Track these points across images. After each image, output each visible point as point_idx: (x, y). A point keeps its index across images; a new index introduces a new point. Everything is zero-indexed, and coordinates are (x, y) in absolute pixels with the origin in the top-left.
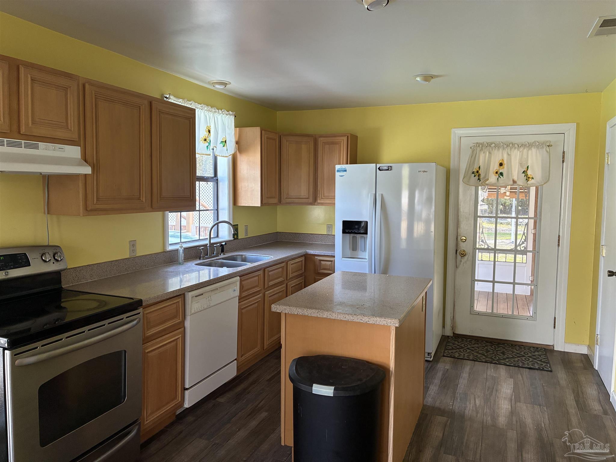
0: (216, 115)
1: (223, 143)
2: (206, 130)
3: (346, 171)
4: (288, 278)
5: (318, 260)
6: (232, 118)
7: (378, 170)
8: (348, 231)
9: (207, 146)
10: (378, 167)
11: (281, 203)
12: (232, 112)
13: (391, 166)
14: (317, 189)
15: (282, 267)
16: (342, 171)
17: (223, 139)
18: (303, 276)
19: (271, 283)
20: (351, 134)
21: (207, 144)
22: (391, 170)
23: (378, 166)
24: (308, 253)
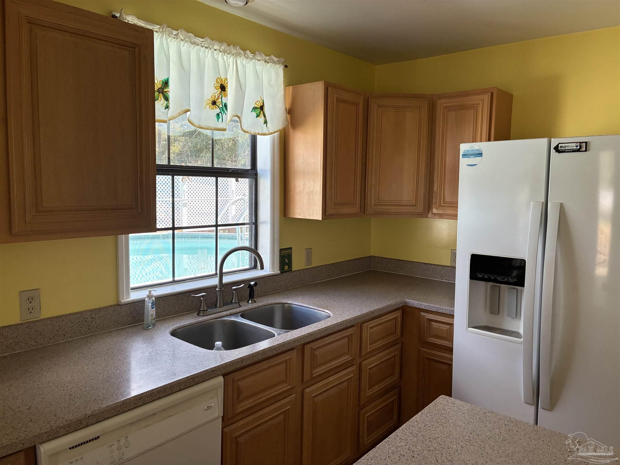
0: (241, 61)
1: (256, 110)
2: (216, 85)
3: (480, 155)
4: (364, 353)
5: (426, 320)
6: (280, 70)
7: (553, 151)
8: (481, 276)
9: (218, 114)
10: (553, 146)
11: (366, 213)
12: (277, 57)
13: (586, 143)
14: (433, 189)
15: (348, 336)
16: (472, 155)
17: (257, 103)
18: (398, 343)
19: (319, 371)
20: (499, 89)
21: (218, 111)
22: (586, 151)
23: (555, 142)
24: (408, 305)
